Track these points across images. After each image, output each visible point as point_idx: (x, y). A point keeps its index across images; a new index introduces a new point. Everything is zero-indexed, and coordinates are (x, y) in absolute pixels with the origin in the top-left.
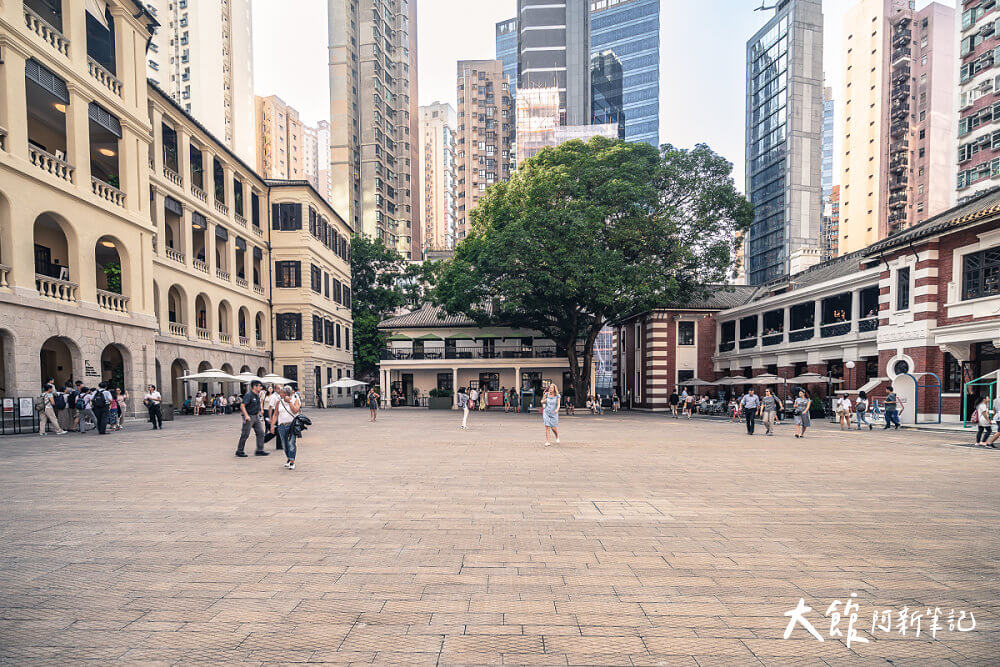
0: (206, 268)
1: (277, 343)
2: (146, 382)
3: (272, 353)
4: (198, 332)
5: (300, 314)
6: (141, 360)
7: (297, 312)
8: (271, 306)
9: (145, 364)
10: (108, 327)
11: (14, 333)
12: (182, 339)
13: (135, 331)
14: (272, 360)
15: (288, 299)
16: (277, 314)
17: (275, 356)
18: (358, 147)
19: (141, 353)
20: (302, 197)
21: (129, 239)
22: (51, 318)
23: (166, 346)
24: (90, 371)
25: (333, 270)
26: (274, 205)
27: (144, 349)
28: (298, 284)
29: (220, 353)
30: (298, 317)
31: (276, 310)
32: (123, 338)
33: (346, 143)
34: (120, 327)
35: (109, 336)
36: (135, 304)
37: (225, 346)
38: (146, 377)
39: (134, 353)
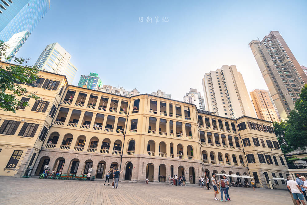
0: (220, 146)
1: (249, 164)
2: (199, 175)
3: (248, 168)
4: (220, 163)
5: (253, 154)
6: (197, 170)
7: (252, 154)
8: (244, 153)
9: (198, 171)
10: (190, 163)
11: (174, 166)
12: (215, 165)
13: (196, 164)
14: (249, 170)
15: (249, 150)
16: (246, 155)
17: (249, 169)
18: (282, 92)
19: (197, 169)
20: (245, 120)
21: (193, 145)
22: (179, 162)
23: (211, 167)
24: (187, 173)
25: (265, 138)
26: (239, 125)
27: (198, 168)
28: (250, 145)
29: (228, 168)
30: (252, 155)
31: (246, 153)
32: (193, 165)
33: (276, 93)
34: (192, 163)
35: (190, 165)
36: (195, 158)
37: (229, 166)
38: (199, 174)
39: (196, 169)
